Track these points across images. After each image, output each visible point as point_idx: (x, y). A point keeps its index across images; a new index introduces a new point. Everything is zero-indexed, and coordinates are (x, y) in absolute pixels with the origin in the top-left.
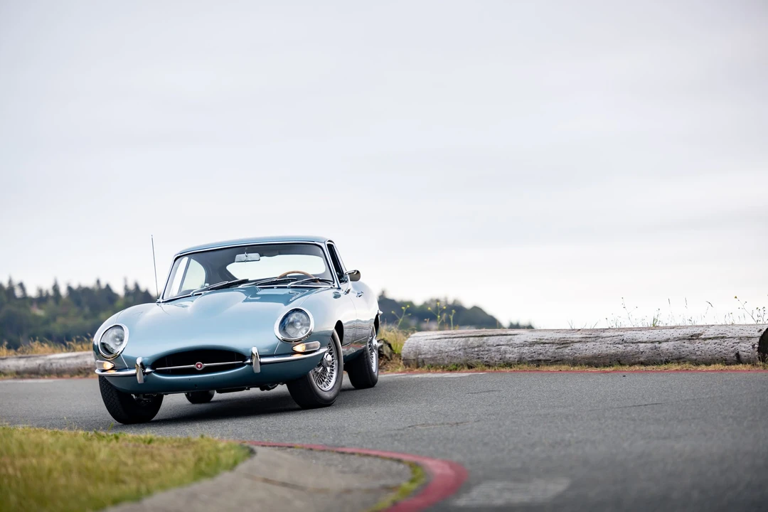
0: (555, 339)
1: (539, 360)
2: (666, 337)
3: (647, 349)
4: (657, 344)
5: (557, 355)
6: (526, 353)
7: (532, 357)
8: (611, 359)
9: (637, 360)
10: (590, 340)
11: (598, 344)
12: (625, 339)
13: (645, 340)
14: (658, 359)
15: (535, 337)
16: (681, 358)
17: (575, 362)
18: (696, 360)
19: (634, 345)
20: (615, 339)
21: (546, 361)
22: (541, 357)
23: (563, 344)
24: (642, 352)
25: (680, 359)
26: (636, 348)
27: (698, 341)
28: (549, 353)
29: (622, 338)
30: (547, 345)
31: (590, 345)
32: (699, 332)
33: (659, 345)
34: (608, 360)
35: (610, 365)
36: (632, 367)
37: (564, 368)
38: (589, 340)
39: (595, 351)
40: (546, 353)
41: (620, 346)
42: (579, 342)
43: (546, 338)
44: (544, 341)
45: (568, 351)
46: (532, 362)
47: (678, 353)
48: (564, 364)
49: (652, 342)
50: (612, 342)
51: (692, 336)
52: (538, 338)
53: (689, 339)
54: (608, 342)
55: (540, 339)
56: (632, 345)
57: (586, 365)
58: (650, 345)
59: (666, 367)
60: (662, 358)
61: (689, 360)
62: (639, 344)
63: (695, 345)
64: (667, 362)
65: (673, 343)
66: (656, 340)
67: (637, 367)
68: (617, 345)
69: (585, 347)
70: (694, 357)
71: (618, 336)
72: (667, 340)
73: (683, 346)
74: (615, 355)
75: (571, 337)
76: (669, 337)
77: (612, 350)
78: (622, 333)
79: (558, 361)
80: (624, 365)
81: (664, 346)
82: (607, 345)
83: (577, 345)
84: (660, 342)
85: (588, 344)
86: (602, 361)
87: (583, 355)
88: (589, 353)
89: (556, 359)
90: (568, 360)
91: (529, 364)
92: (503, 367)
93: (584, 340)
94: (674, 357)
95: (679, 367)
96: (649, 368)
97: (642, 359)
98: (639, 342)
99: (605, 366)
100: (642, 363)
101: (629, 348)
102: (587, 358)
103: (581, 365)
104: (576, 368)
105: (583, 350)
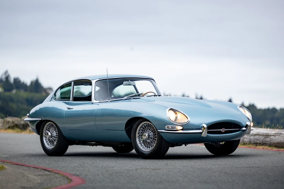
0: (264, 134)
1: (257, 143)
5: (264, 141)
6: (252, 139)
7: (254, 141)
10: (277, 135)
11: (280, 137)
15: (257, 132)
17: (270, 145)
21: (260, 143)
22: (258, 142)
23: (267, 136)
28: (261, 140)
30: (260, 136)
31: (277, 137)
37: (266, 147)
40: (260, 140)
42: (273, 135)
43: (261, 132)
44: (260, 134)
45: (268, 140)
46: (254, 143)
48: (266, 145)
52: (258, 132)
55: (258, 133)
57: (275, 146)
69: (275, 138)
75: (271, 133)
79: (264, 144)
83: (272, 137)
85: (276, 137)
86: (281, 145)
88: (276, 141)
89: (263, 143)
90: (268, 144)
91: (253, 144)
92: (243, 145)
93: (275, 135)
102: (275, 144)
103: (273, 146)
104: (270, 148)
105: (274, 140)
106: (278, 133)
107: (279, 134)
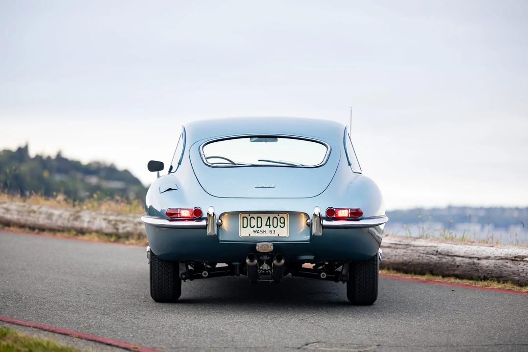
2: (485, 254)
3: (464, 263)
4: (476, 261)
8: (422, 268)
9: (451, 272)
10: (400, 246)
11: (409, 251)
12: (439, 250)
13: (462, 254)
14: (476, 274)
16: (502, 277)
18: (519, 281)
19: (449, 258)
20: (428, 250)
24: (458, 266)
25: (500, 278)
26: (453, 261)
27: (522, 263)
29: (436, 249)
31: (401, 251)
32: (522, 254)
33: (479, 261)
34: (419, 269)
35: (422, 273)
36: (446, 279)
38: (398, 246)
39: (405, 258)
41: (433, 256)
42: (389, 247)
47: (499, 272)
49: (470, 258)
50: (425, 252)
51: (515, 257)
53: (513, 260)
54: (421, 251)
56: (447, 257)
57: (394, 269)
58: (467, 260)
59: (486, 283)
60: (480, 274)
61: (511, 280)
62: (455, 258)
63: (519, 266)
64: (485, 279)
65: (494, 261)
66: (475, 256)
67: (452, 280)
68: (431, 256)
69: (394, 253)
70: (517, 278)
71: (432, 246)
72: (488, 258)
73: (506, 266)
74: (428, 264)
76: (489, 254)
77: (425, 259)
78: (435, 245)
80: (437, 275)
81: (484, 263)
82: (419, 254)
84: (479, 259)
85: (398, 250)
87: (392, 260)
88: (398, 259)
93: (394, 246)
94: (494, 275)
95: (500, 286)
96: (466, 282)
97: (457, 272)
98: (456, 256)
99: (415, 274)
100: (457, 276)
101: (444, 260)
102: (396, 264)
103: (389, 269)
105: (392, 256)
106: (402, 243)
107: (403, 246)
